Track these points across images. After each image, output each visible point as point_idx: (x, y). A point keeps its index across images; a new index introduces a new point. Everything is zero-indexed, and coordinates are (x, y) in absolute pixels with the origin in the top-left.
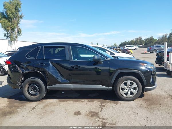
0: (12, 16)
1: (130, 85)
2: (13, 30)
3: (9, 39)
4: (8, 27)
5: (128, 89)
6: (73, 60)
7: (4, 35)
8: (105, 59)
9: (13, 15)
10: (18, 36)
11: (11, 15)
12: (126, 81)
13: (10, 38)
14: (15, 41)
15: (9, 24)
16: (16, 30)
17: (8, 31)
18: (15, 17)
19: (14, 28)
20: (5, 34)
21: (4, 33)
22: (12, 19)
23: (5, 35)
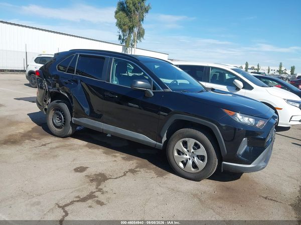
0: (133, 8)
1: (194, 149)
2: (131, 29)
3: (124, 44)
4: (124, 25)
5: (189, 156)
6: (110, 82)
7: (118, 37)
8: (159, 89)
9: (134, 5)
10: (138, 41)
11: (131, 5)
12: (186, 139)
13: (126, 42)
14: (133, 48)
15: (127, 20)
16: (136, 30)
17: (124, 31)
18: (137, 9)
19: (133, 27)
20: (120, 36)
21: (119, 34)
22: (133, 12)
23: (120, 38)
